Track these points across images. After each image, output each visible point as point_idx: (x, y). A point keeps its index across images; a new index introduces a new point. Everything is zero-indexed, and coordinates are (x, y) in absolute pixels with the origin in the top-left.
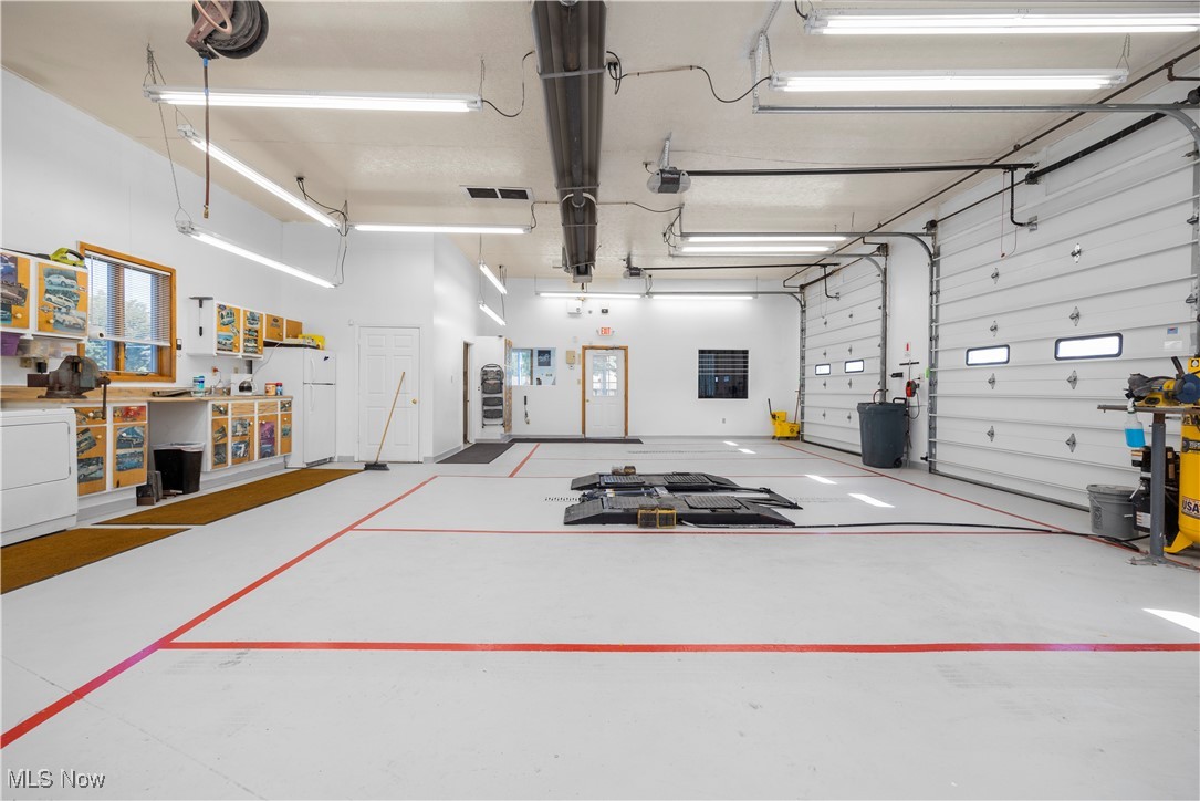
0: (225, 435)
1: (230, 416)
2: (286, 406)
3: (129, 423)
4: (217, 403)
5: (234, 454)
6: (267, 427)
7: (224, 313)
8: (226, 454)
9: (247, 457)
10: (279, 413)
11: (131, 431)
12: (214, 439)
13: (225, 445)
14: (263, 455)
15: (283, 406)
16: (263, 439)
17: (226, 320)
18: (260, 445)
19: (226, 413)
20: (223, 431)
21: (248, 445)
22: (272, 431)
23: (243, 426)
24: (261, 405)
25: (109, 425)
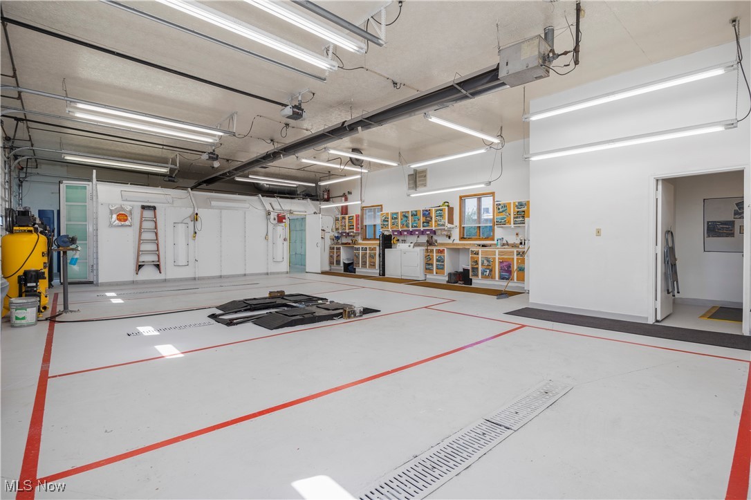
0: (478, 264)
1: (480, 256)
2: (522, 254)
3: (440, 254)
4: (473, 250)
5: (482, 274)
6: (505, 264)
7: (500, 207)
8: (478, 272)
9: (491, 276)
10: (515, 257)
11: (440, 257)
12: (472, 265)
13: (477, 268)
14: (502, 278)
15: (518, 254)
16: (501, 269)
17: (501, 210)
18: (500, 272)
19: (478, 254)
20: (477, 262)
21: (491, 271)
22: (509, 266)
23: (488, 261)
24: (499, 252)
25: (435, 254)
